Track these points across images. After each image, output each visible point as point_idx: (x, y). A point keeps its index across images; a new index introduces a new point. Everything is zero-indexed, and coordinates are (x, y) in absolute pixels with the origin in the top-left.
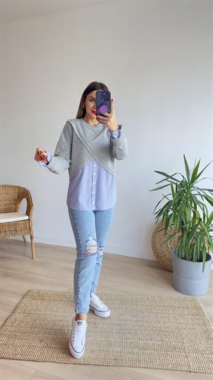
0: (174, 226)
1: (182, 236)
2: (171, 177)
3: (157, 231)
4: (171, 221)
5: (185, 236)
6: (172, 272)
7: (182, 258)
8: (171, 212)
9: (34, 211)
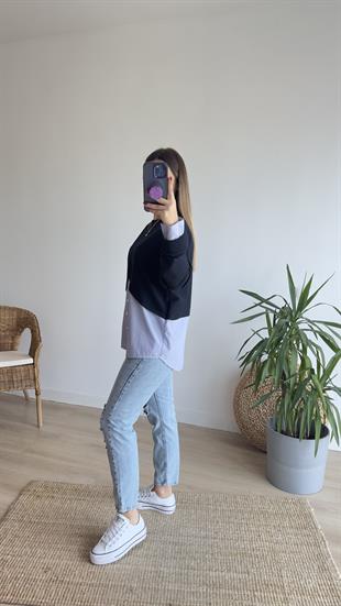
0: (269, 379)
1: (283, 396)
2: (267, 301)
3: (242, 387)
4: (265, 372)
5: (288, 397)
6: (266, 452)
7: (282, 432)
8: (265, 357)
9: (42, 351)
